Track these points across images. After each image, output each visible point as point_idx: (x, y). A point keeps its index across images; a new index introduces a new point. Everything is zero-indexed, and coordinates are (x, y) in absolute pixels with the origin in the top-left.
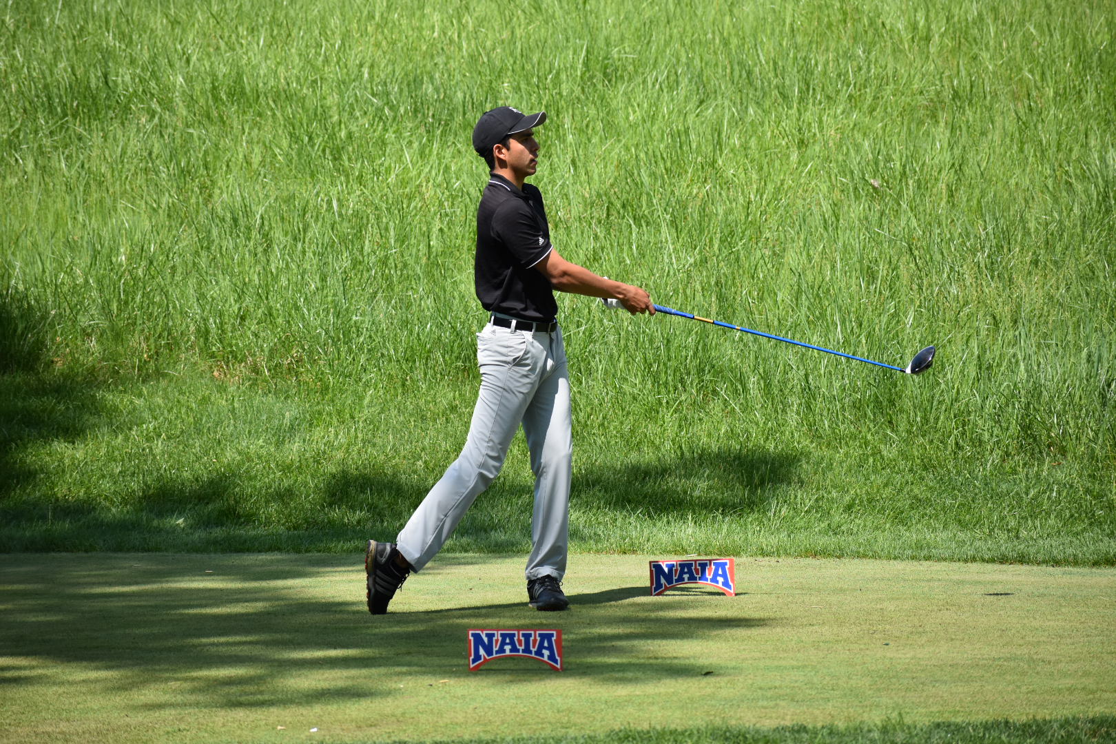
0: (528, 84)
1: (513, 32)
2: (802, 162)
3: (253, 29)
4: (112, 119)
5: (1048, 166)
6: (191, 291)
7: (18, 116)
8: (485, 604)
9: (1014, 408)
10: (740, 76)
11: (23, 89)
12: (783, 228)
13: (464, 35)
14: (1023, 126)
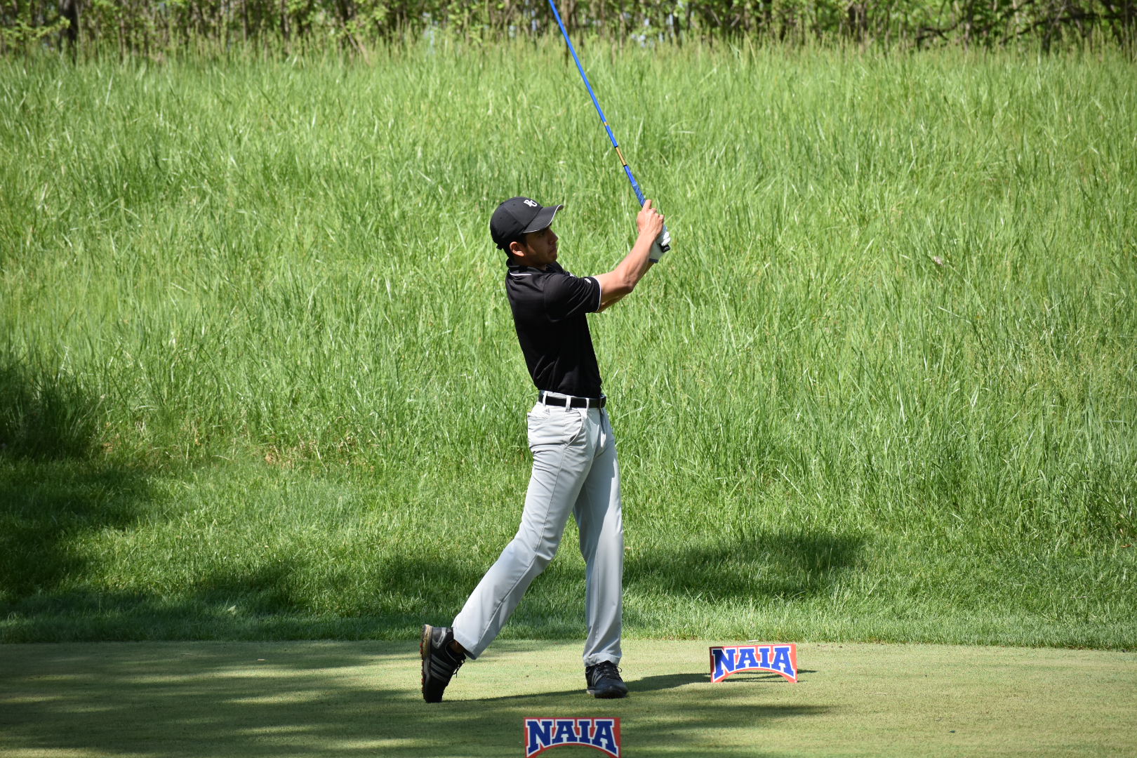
0: (584, 162)
1: (568, 110)
2: (863, 239)
3: (305, 108)
4: (162, 200)
5: (1114, 243)
6: (242, 374)
7: (67, 198)
8: (542, 691)
9: (1082, 489)
10: (800, 152)
11: (73, 171)
12: (844, 306)
13: (518, 112)
14: (1090, 202)
